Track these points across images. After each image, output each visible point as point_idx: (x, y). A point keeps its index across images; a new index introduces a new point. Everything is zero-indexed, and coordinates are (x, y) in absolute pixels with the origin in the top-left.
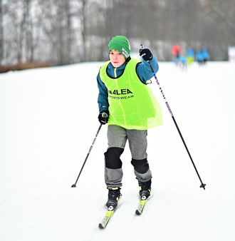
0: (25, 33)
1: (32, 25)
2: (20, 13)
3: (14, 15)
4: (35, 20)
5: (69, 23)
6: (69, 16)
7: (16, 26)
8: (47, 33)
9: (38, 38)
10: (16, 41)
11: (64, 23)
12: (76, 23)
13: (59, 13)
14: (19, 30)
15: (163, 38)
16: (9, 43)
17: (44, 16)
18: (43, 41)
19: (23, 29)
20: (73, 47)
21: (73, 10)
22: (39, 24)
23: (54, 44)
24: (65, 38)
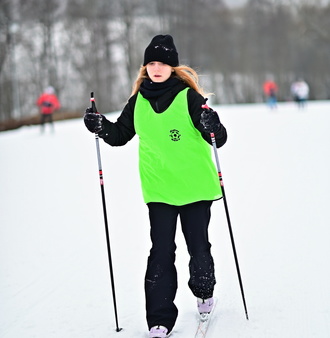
0: (46, 71)
1: (56, 59)
2: (38, 42)
3: (30, 46)
4: (60, 52)
5: (108, 54)
6: (108, 44)
7: (33, 60)
8: (78, 68)
9: (65, 78)
10: (34, 81)
11: (101, 54)
12: (118, 54)
13: (93, 40)
14: (38, 66)
15: (241, 70)
16: (25, 85)
17: (72, 45)
18: (73, 81)
19: (43, 65)
20: (116, 88)
21: (113, 36)
22: (66, 56)
23: (89, 84)
24: (104, 75)
